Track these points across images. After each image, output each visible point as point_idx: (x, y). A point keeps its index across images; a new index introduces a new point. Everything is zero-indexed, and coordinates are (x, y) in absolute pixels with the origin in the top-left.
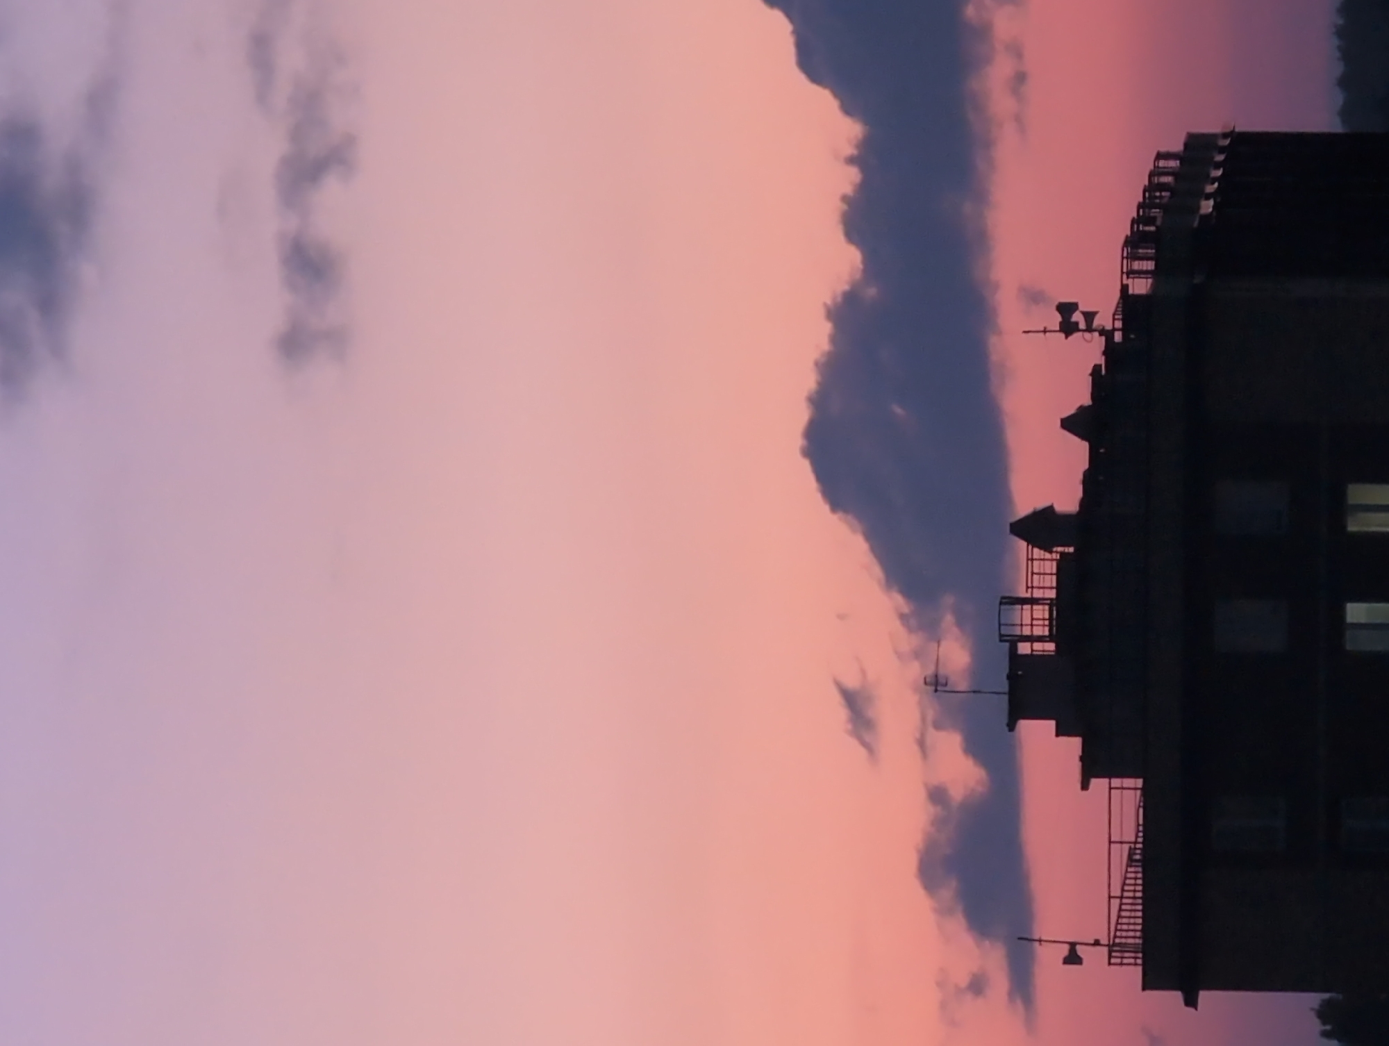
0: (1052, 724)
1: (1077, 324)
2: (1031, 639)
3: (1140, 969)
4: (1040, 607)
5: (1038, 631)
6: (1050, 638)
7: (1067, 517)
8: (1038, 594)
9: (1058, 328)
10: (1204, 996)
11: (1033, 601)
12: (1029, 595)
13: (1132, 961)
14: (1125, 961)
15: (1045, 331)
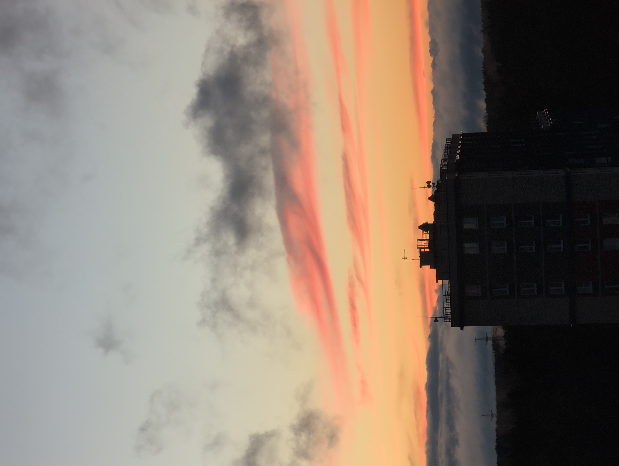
0: (429, 266)
1: (431, 185)
2: (424, 248)
3: (451, 322)
4: (426, 241)
5: (426, 247)
6: (428, 248)
7: (430, 225)
8: (425, 238)
9: (427, 187)
10: (464, 327)
11: (424, 240)
12: (423, 239)
13: (449, 321)
14: (448, 321)
15: (424, 187)
